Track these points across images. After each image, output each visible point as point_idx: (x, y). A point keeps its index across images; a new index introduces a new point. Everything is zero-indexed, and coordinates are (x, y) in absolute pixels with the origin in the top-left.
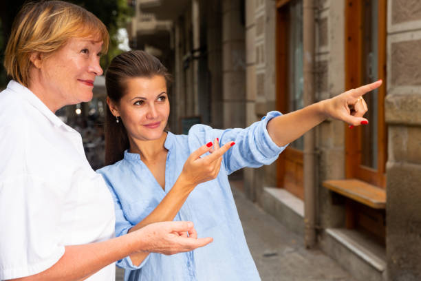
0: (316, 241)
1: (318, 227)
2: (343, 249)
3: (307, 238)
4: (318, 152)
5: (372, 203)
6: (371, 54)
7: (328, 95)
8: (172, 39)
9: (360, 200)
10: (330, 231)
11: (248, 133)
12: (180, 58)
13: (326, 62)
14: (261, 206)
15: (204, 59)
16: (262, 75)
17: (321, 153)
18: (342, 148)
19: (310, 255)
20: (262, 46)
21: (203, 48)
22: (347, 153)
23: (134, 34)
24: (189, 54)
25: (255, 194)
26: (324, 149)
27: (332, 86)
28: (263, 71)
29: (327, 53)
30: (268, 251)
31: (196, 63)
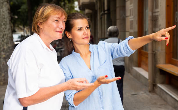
0: (153, 89)
1: (154, 83)
2: (164, 93)
3: (149, 88)
4: (154, 53)
5: (176, 74)
6: (177, 12)
7: (158, 29)
8: (96, 6)
9: (171, 73)
10: (159, 85)
11: (120, 45)
12: (99, 14)
13: (158, 15)
14: (131, 74)
15: (109, 14)
16: (132, 21)
17: (156, 53)
18: (164, 51)
19: (151, 95)
20: (132, 9)
21: (109, 9)
22: (166, 53)
23: (81, 4)
24: (103, 12)
25: (129, 70)
26: (156, 52)
27: (160, 25)
28: (132, 19)
29: (158, 12)
30: (133, 93)
31: (106, 16)
